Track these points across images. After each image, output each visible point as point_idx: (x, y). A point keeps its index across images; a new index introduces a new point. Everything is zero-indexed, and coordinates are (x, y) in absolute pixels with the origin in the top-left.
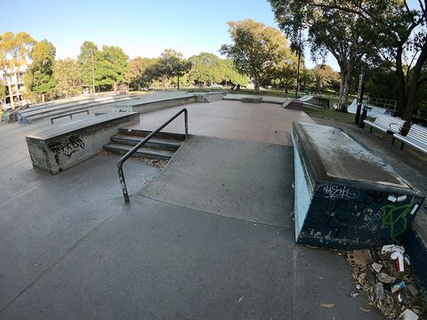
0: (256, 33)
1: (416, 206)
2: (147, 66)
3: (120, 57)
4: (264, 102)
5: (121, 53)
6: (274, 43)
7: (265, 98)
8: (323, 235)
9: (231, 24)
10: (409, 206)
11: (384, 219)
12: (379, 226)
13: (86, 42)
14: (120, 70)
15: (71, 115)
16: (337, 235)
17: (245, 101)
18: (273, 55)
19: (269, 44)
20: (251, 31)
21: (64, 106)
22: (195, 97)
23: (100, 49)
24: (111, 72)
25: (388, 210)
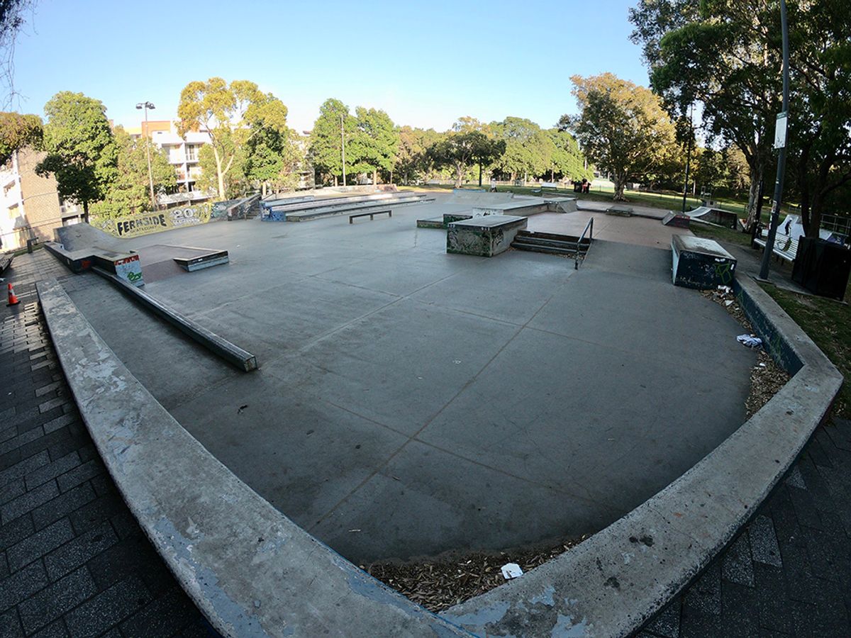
0: (620, 97)
1: (733, 265)
2: (429, 144)
3: (387, 127)
4: (637, 216)
5: (387, 120)
6: (649, 118)
7: (638, 210)
8: (687, 279)
9: (576, 80)
10: (728, 264)
11: (716, 271)
12: (714, 275)
13: (331, 100)
14: (388, 150)
15: (371, 215)
16: (693, 280)
17: (611, 213)
18: (648, 138)
19: (640, 116)
20: (612, 96)
21: (333, 202)
22: (547, 204)
23: (352, 113)
24: (373, 153)
25: (717, 266)
